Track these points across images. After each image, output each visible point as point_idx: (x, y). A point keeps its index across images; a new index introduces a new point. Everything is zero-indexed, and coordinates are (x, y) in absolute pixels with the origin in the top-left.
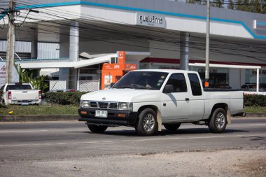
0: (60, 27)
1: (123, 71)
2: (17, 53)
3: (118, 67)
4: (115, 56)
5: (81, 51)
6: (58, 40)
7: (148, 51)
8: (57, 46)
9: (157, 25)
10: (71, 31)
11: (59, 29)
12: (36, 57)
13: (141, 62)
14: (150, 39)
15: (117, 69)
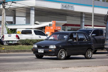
0: (26, 10)
1: (55, 30)
2: (7, 22)
3: (52, 28)
4: (51, 23)
5: (35, 21)
6: (25, 16)
7: (66, 21)
8: (25, 18)
9: (70, 9)
10: (31, 12)
11: (25, 11)
12: (15, 24)
13: (62, 26)
14: (67, 15)
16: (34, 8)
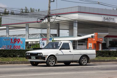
0: (69, 23)
1: (97, 41)
2: (51, 34)
3: (95, 39)
4: (93, 35)
5: (78, 32)
6: (68, 29)
7: (107, 33)
8: (68, 31)
10: (74, 25)
12: (59, 36)
13: (104, 37)
14: (108, 27)
15: (94, 40)
16: (77, 21)
